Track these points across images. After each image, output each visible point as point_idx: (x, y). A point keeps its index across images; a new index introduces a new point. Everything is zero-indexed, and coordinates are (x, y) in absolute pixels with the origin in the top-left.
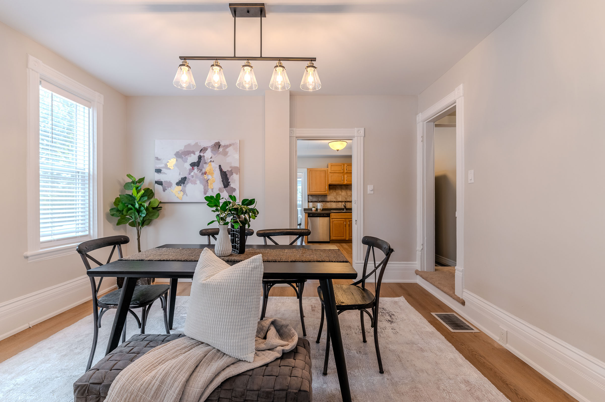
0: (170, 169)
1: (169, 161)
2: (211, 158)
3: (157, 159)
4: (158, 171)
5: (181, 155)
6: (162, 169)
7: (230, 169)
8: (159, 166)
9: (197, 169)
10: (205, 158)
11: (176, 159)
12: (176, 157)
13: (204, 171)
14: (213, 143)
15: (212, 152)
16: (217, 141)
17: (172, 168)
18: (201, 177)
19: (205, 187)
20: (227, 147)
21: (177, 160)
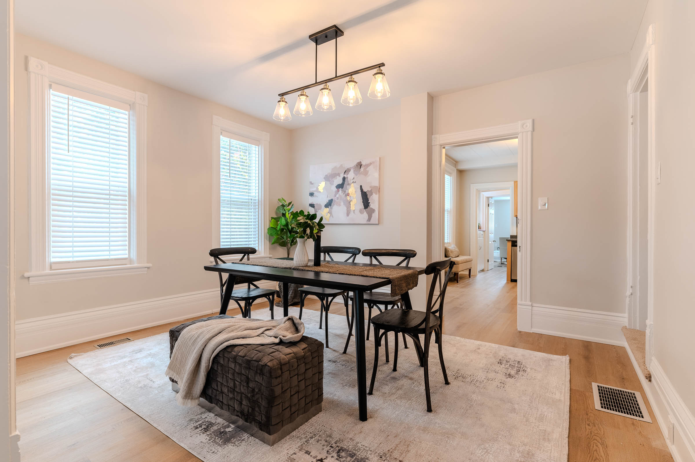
0: (320, 192)
1: (319, 184)
2: (354, 178)
3: (311, 183)
4: (312, 194)
5: (328, 178)
6: (314, 193)
7: (370, 190)
8: (312, 190)
9: (342, 191)
10: (348, 179)
11: (325, 182)
12: (325, 180)
13: (347, 192)
14: (355, 163)
15: (354, 173)
16: (359, 161)
17: (322, 191)
18: (345, 199)
19: (347, 209)
20: (367, 165)
21: (325, 184)
